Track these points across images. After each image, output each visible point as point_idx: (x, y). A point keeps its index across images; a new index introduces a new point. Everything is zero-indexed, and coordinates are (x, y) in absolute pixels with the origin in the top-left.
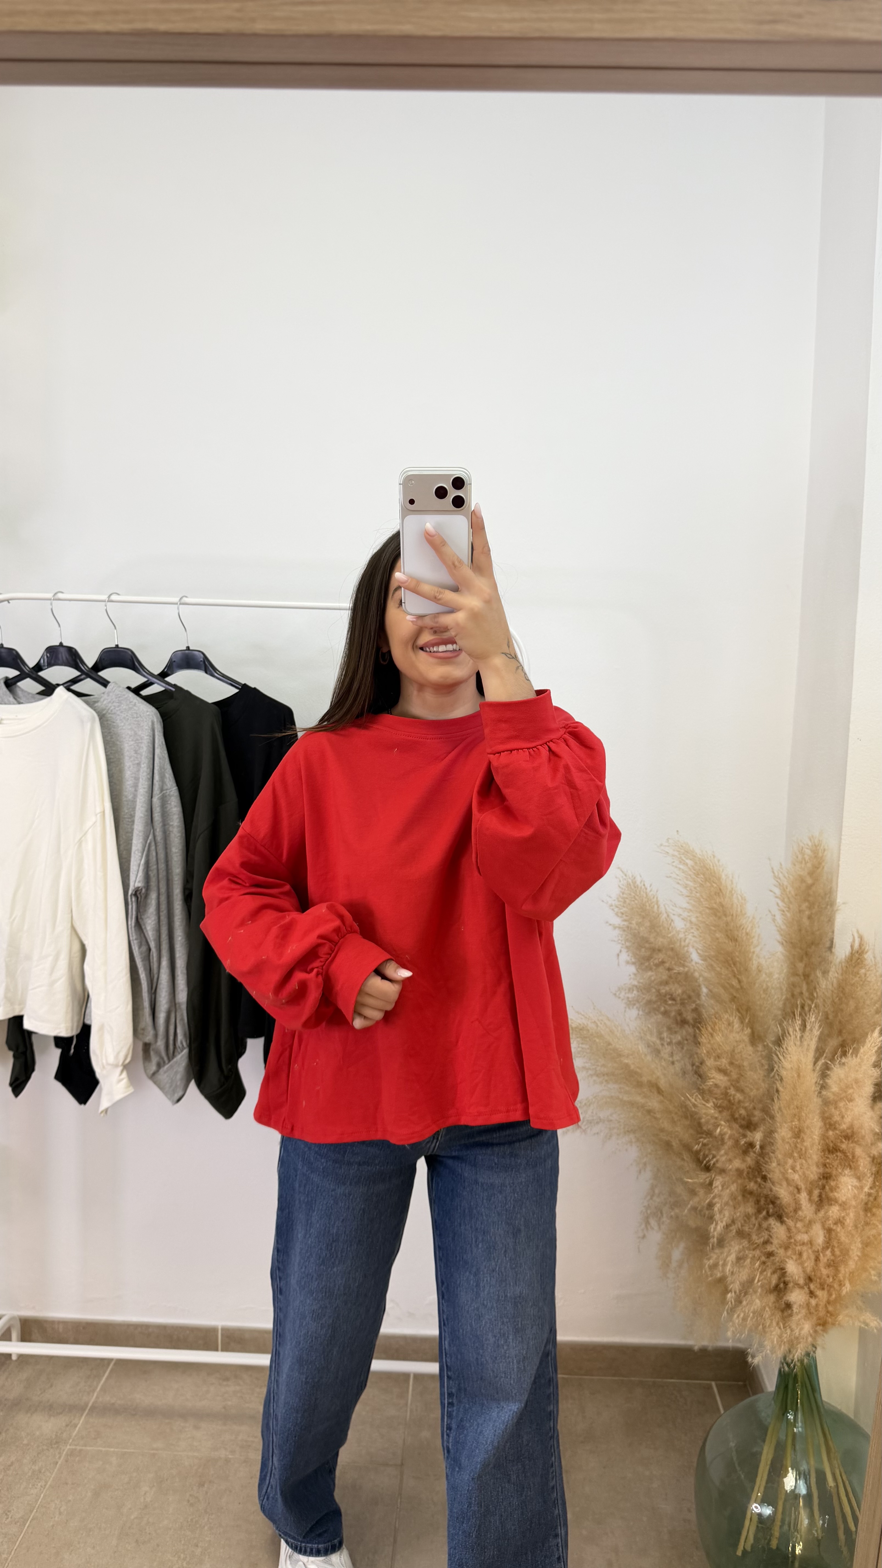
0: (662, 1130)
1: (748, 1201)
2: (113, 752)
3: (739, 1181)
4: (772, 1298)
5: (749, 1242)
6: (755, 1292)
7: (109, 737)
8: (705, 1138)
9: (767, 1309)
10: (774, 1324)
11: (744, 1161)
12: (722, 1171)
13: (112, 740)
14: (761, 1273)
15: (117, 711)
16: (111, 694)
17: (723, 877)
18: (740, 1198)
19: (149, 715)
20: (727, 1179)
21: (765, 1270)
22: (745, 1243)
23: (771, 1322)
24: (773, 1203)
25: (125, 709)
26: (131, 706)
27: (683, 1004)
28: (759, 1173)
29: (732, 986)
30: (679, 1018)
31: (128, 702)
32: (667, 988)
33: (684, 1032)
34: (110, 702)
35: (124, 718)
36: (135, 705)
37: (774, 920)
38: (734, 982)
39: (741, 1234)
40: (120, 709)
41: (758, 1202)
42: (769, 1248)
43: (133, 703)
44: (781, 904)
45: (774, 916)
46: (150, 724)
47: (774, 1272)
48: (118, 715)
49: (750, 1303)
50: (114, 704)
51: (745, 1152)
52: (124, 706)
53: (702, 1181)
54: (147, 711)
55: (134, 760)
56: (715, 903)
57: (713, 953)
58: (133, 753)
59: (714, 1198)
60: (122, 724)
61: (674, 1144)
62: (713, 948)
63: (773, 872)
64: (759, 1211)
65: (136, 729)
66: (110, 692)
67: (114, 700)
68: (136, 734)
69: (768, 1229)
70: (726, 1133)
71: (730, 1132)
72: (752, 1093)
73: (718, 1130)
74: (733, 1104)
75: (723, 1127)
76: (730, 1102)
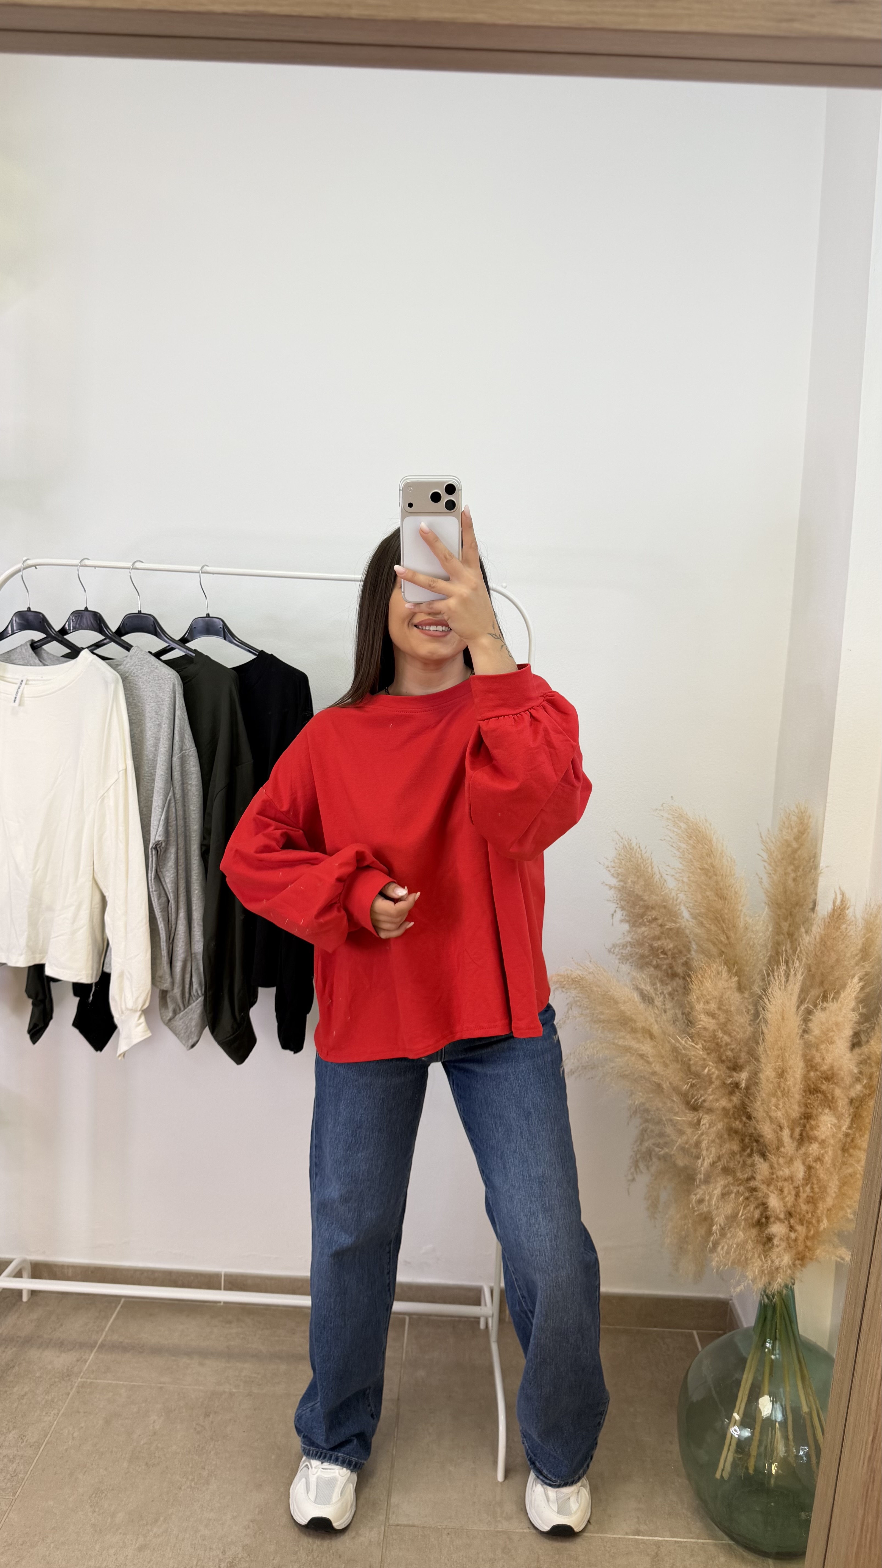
0: (654, 1074)
1: (733, 1139)
2: (134, 713)
3: (726, 1120)
4: (754, 1232)
5: (734, 1178)
6: (739, 1226)
7: (131, 699)
8: (693, 1079)
9: (750, 1241)
10: (756, 1255)
11: (730, 1100)
12: (710, 1111)
13: (134, 701)
14: (745, 1208)
15: (139, 673)
16: (133, 657)
17: (715, 840)
18: (726, 1136)
19: (170, 678)
20: (714, 1117)
21: (748, 1205)
22: (730, 1179)
23: (754, 1254)
24: (757, 1141)
25: (147, 672)
26: (152, 669)
27: (673, 958)
28: (744, 1112)
29: (721, 942)
30: (670, 971)
31: (150, 665)
32: (660, 943)
33: (675, 984)
34: (133, 665)
35: (146, 680)
36: (157, 668)
37: (761, 883)
38: (723, 938)
39: (726, 1170)
40: (142, 672)
41: (742, 1141)
42: (752, 1184)
43: (155, 667)
44: (768, 867)
45: (762, 879)
46: (171, 686)
47: (757, 1207)
48: (141, 678)
49: (734, 1236)
50: (137, 667)
51: (732, 1093)
52: (146, 669)
53: (690, 1119)
54: (169, 674)
55: (155, 721)
56: (707, 864)
57: (703, 911)
58: (154, 714)
59: (701, 1135)
60: (144, 686)
61: (665, 1087)
62: (703, 906)
63: (762, 838)
64: (744, 1150)
65: (158, 692)
66: (133, 655)
67: (137, 663)
68: (157, 696)
69: (753, 1165)
70: (713, 1073)
71: (717, 1072)
72: (739, 1036)
73: (706, 1070)
74: (721, 1047)
75: (711, 1068)
76: (717, 1044)
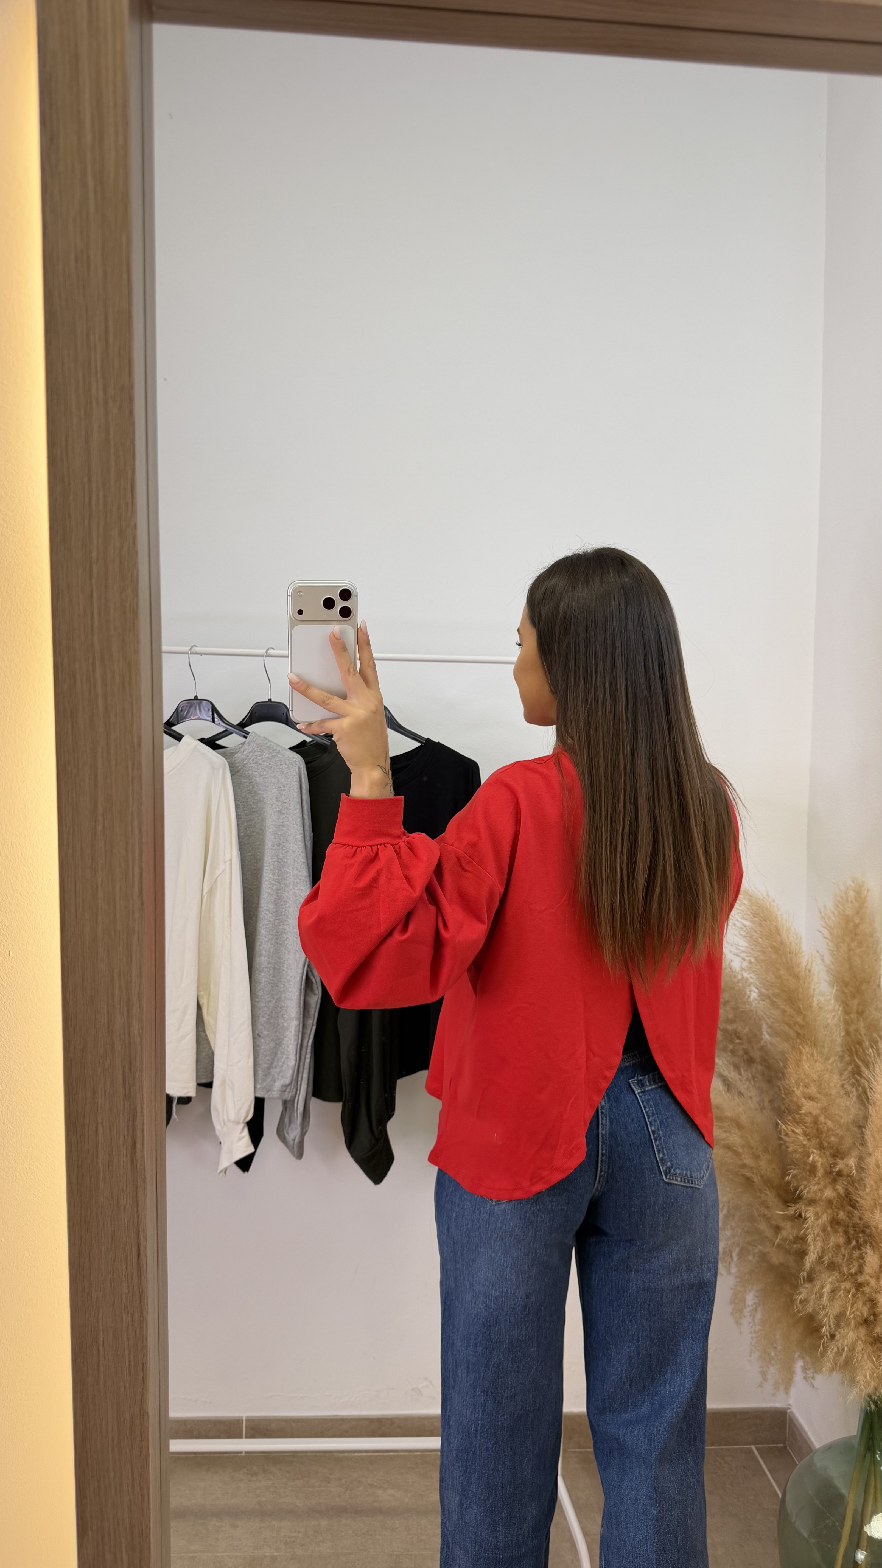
0: (744, 1166)
1: (837, 1232)
3: (829, 1211)
4: (862, 1331)
5: (840, 1273)
6: (848, 1325)
7: (243, 789)
8: (794, 1169)
9: (860, 1342)
10: (865, 1357)
11: (836, 1190)
12: (812, 1202)
13: (254, 789)
14: (852, 1305)
15: (259, 760)
16: (251, 744)
17: (779, 916)
18: (829, 1229)
19: (295, 763)
20: (818, 1209)
21: (855, 1302)
22: (836, 1275)
23: (863, 1357)
24: (863, 1232)
25: (267, 758)
26: (274, 754)
27: (750, 1042)
28: (849, 1201)
29: (796, 1023)
30: (745, 1057)
31: (271, 751)
32: (735, 1026)
33: (754, 1070)
34: (251, 752)
35: (267, 766)
36: (279, 753)
37: (823, 960)
38: (799, 1020)
39: (832, 1266)
40: (262, 758)
41: (846, 1233)
42: (860, 1279)
43: (277, 751)
44: (830, 944)
45: (823, 956)
46: (296, 770)
47: (864, 1304)
48: (260, 764)
49: (844, 1337)
50: (256, 753)
51: (834, 1181)
52: (266, 755)
53: (792, 1213)
55: (275, 808)
56: (775, 942)
57: (776, 991)
58: (274, 800)
59: (807, 1229)
60: (265, 773)
61: (755, 1180)
62: (777, 986)
63: (820, 913)
64: (849, 1241)
65: (279, 777)
66: (251, 742)
67: (256, 749)
68: (279, 781)
69: (862, 1257)
70: (818, 1161)
71: (820, 1159)
72: (843, 1121)
73: (811, 1158)
74: (822, 1133)
75: (815, 1155)
76: (817, 1130)
